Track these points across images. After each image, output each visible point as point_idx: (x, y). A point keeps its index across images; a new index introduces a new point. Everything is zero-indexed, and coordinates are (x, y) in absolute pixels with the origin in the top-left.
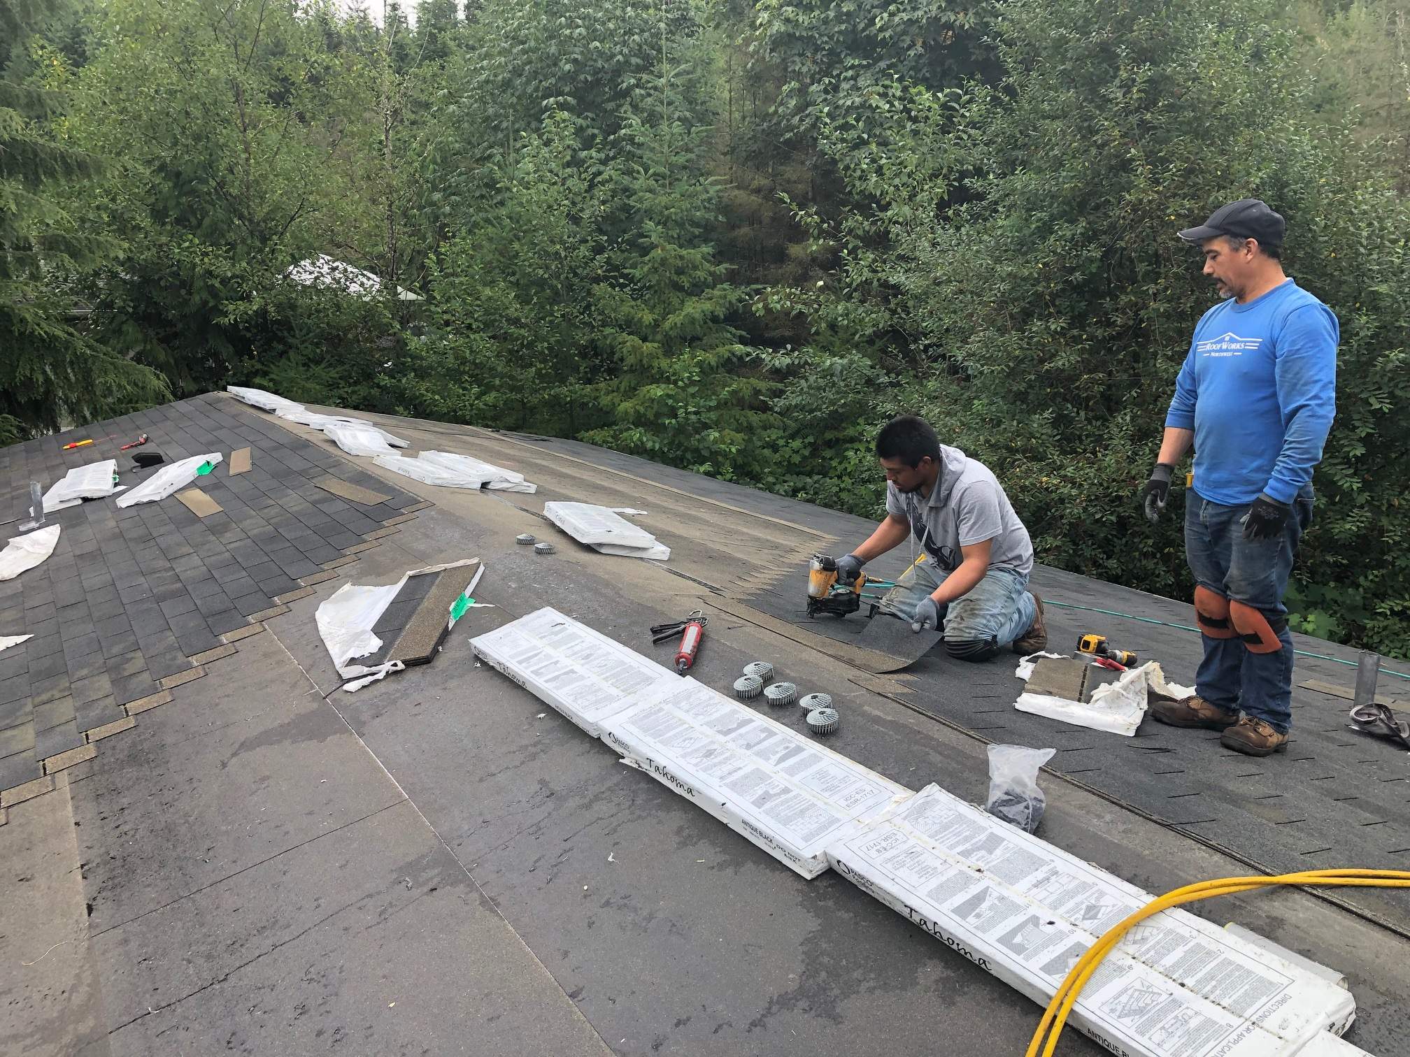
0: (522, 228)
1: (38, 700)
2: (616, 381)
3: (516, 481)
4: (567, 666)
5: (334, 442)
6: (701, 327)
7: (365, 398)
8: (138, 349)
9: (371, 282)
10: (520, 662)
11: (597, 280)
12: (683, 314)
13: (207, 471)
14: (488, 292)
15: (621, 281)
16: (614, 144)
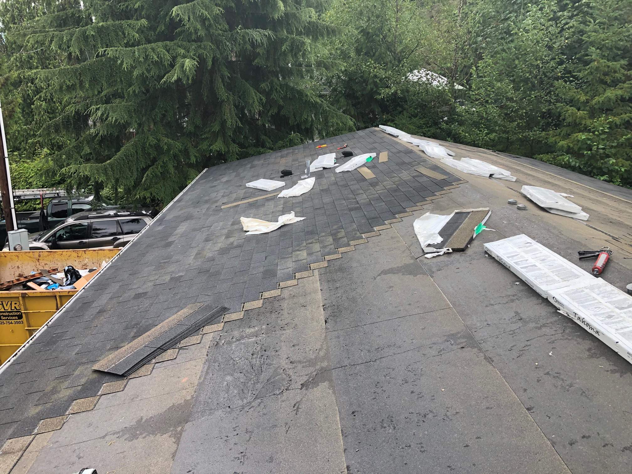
0: (521, 53)
1: (307, 242)
2: (559, 130)
3: (507, 175)
4: (532, 263)
5: (423, 152)
6: (613, 103)
7: (433, 133)
8: (344, 109)
9: (443, 80)
10: (508, 257)
11: (557, 79)
12: (604, 96)
13: (370, 160)
14: (499, 84)
15: (571, 79)
16: (577, 8)
